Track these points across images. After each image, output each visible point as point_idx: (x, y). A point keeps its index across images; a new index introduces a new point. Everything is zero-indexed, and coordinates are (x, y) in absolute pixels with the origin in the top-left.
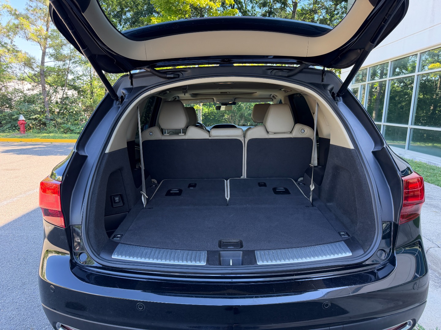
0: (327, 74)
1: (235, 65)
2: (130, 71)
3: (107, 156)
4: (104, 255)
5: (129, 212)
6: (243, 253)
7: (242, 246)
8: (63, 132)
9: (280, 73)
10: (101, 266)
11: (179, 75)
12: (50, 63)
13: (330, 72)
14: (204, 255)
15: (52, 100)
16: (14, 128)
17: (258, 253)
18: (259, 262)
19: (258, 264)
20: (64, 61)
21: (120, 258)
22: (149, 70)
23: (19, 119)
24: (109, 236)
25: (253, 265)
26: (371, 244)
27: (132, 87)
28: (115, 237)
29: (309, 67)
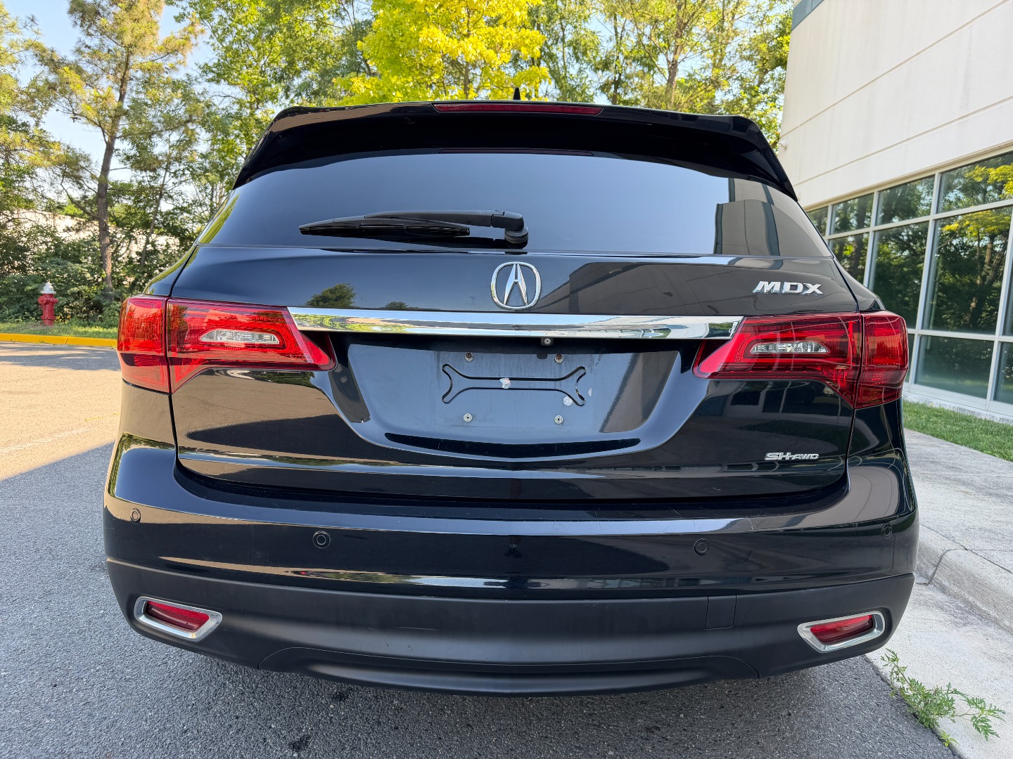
15: (121, 256)
16: (28, 314)
20: (154, 170)
23: (42, 292)
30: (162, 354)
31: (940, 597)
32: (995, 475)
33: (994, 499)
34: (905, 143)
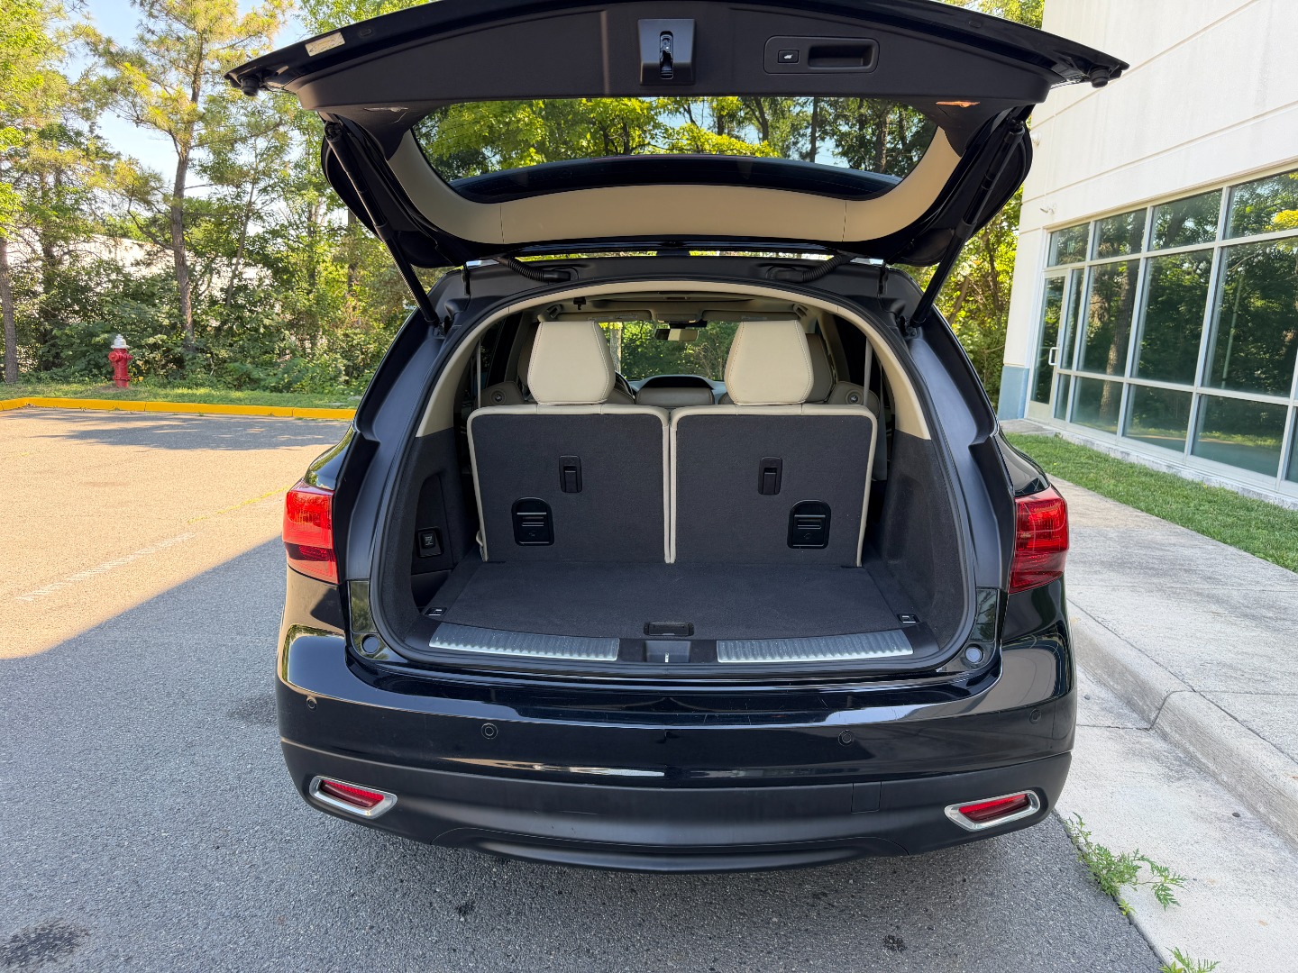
0: (890, 276)
1: (693, 253)
2: (464, 264)
3: (419, 444)
4: (412, 641)
5: (452, 569)
6: (692, 644)
7: (691, 632)
8: (230, 386)
9: (788, 275)
10: (406, 661)
11: (569, 274)
13: (898, 272)
14: (615, 644)
15: (201, 295)
16: (95, 371)
17: (721, 646)
18: (721, 658)
19: (720, 661)
20: (238, 187)
21: (445, 646)
22: (506, 262)
23: (113, 347)
24: (421, 610)
25: (710, 662)
26: (954, 635)
27: (467, 297)
28: (430, 612)
29: (853, 261)
30: (330, 547)
31: (1160, 745)
32: (1259, 588)
33: (1248, 622)
34: (1186, 146)
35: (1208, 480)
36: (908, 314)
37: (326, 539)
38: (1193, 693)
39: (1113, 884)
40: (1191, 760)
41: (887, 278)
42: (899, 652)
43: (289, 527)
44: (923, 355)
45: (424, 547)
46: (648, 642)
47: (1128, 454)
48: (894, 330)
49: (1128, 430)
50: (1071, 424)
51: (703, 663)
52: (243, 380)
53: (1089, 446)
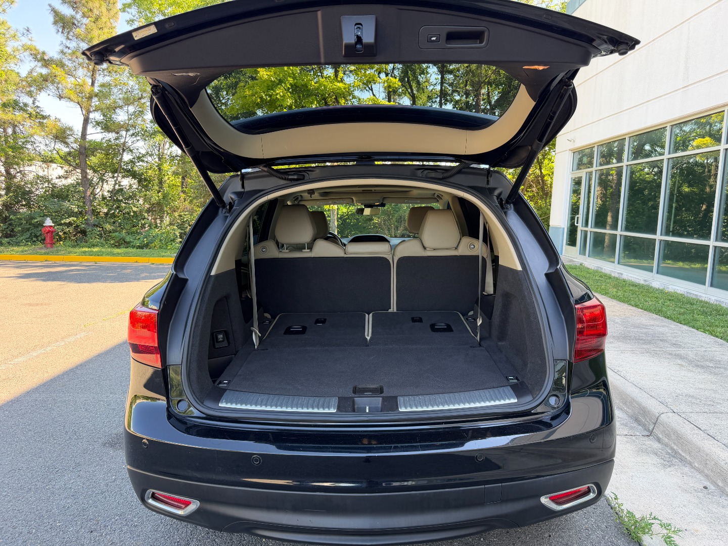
0: (493, 174)
1: (376, 163)
2: (241, 171)
3: (213, 279)
4: (209, 404)
5: (235, 355)
6: (383, 399)
7: (382, 392)
8: (113, 246)
9: (433, 175)
10: (204, 416)
11: (304, 176)
12: (95, 135)
13: (498, 172)
14: (335, 401)
15: (96, 194)
16: (34, 239)
17: (401, 400)
18: (401, 408)
19: (400, 410)
20: (117, 133)
21: (229, 405)
22: (265, 169)
23: (44, 225)
24: (214, 382)
25: (395, 411)
26: (541, 389)
27: (243, 190)
28: (220, 383)
29: (471, 166)
30: (156, 345)
31: (656, 445)
32: (703, 349)
33: (699, 370)
34: (646, 104)
35: (668, 288)
36: (504, 196)
37: (154, 341)
38: (674, 414)
39: (639, 535)
40: (675, 454)
41: (491, 176)
42: (508, 401)
43: (132, 333)
44: (514, 220)
45: (218, 342)
46: (355, 398)
47: (622, 274)
48: (497, 206)
49: (621, 261)
50: (590, 258)
51: (390, 412)
52: (120, 242)
53: (599, 270)
